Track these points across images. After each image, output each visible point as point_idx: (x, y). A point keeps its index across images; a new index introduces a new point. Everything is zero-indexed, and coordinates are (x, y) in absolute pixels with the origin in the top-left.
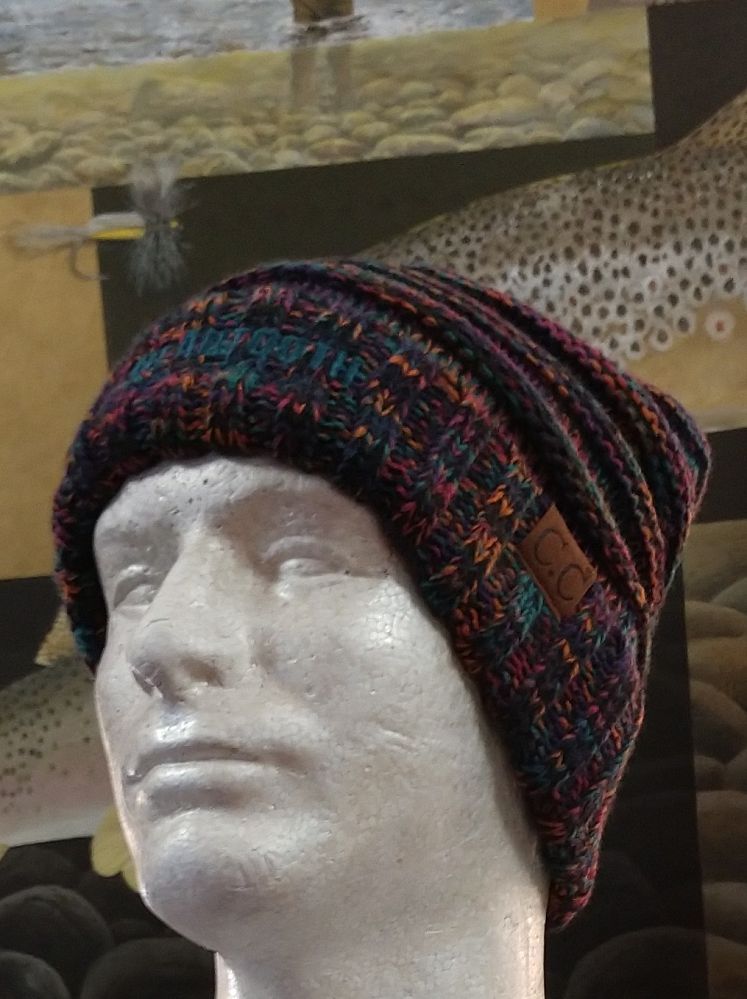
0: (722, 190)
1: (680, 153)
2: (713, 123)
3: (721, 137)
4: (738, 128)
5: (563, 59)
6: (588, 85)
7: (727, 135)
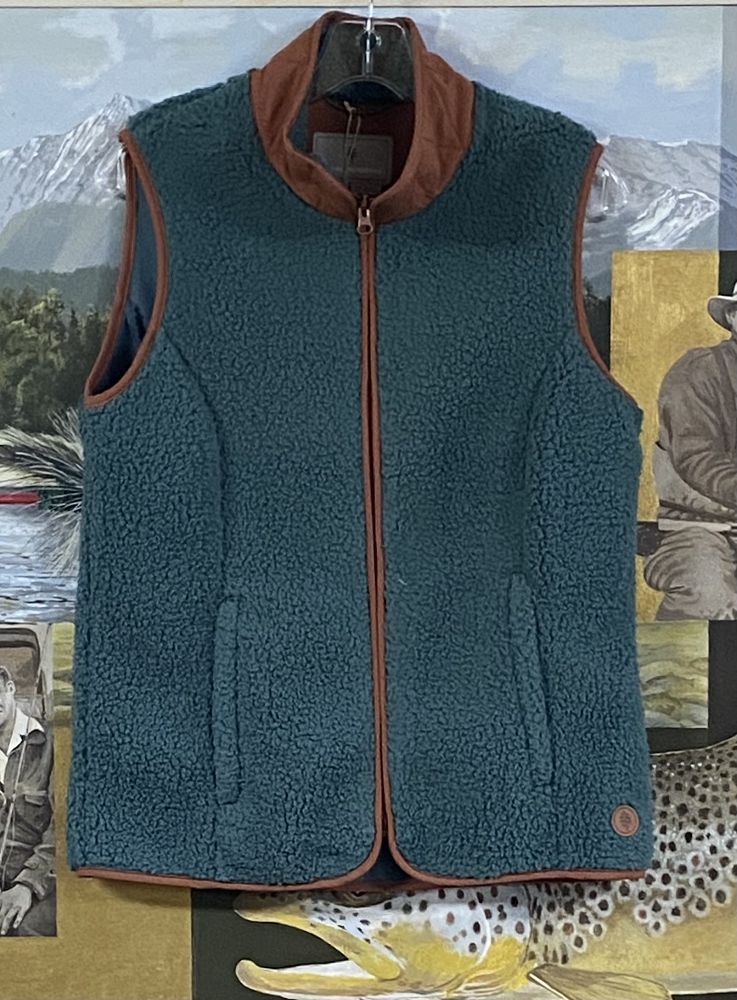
6: (651, 682)
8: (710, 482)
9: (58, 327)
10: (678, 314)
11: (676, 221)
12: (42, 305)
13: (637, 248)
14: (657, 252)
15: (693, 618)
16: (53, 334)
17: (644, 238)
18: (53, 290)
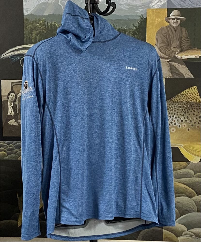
8: (165, 52)
9: (45, 25)
10: (159, 20)
11: (159, 3)
12: (42, 21)
13: (152, 8)
14: (155, 9)
16: (44, 26)
17: (153, 6)
18: (44, 19)
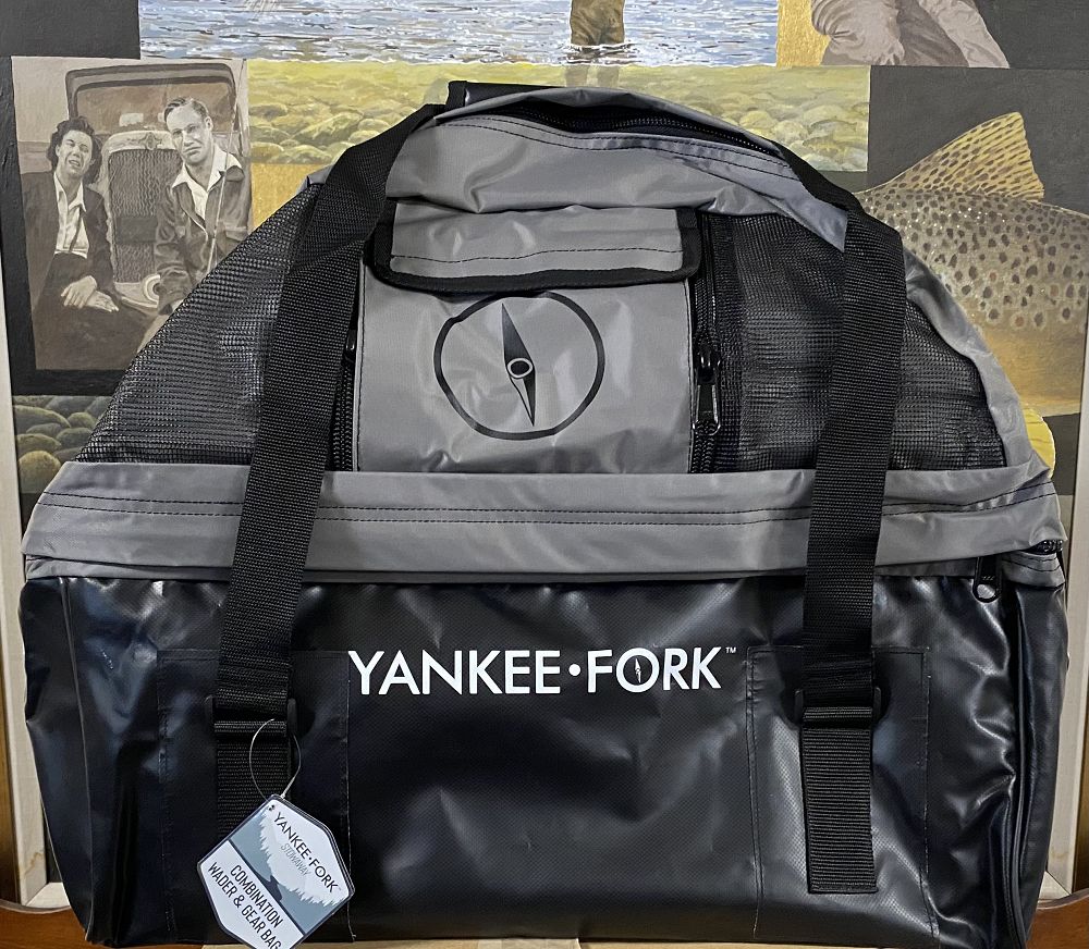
0: (916, 226)
1: (886, 191)
2: (916, 169)
3: (920, 182)
4: (936, 176)
5: (797, 102)
6: (815, 126)
7: (927, 180)
15: (857, 62)
